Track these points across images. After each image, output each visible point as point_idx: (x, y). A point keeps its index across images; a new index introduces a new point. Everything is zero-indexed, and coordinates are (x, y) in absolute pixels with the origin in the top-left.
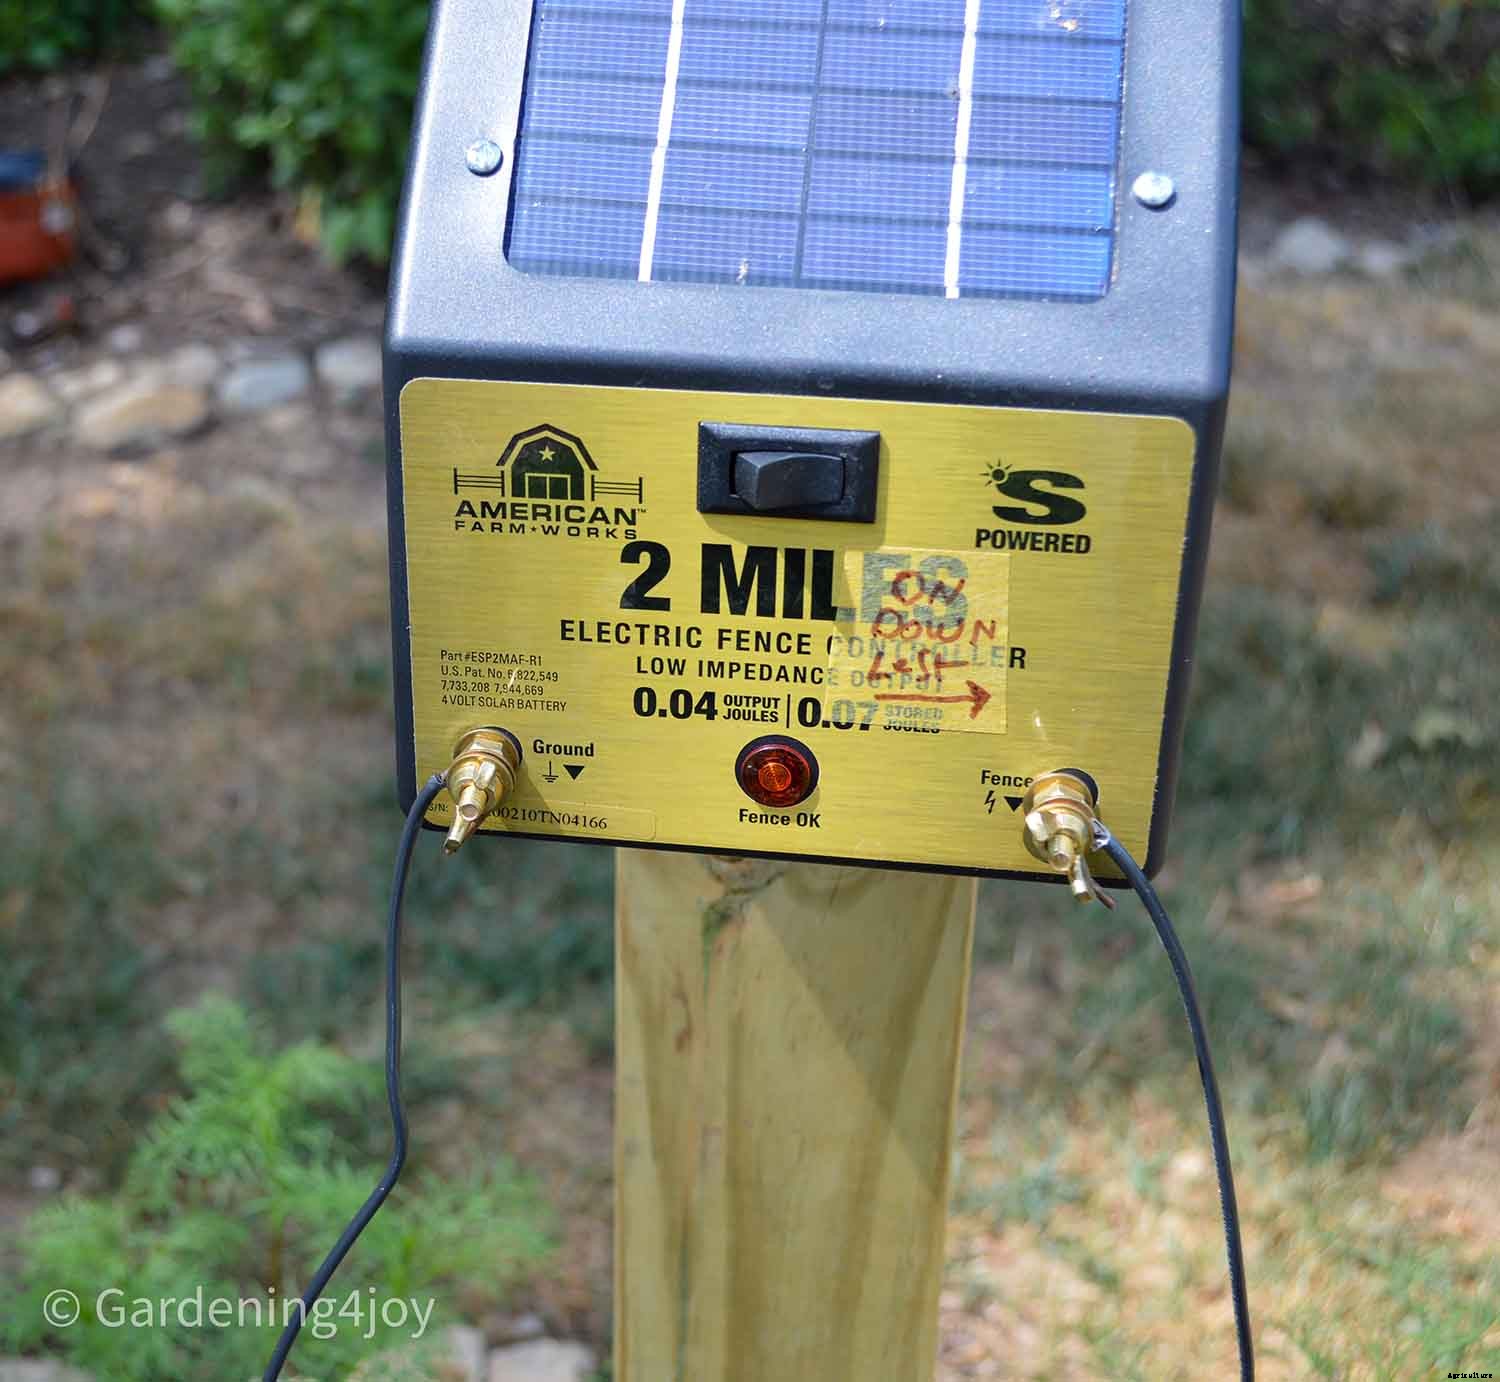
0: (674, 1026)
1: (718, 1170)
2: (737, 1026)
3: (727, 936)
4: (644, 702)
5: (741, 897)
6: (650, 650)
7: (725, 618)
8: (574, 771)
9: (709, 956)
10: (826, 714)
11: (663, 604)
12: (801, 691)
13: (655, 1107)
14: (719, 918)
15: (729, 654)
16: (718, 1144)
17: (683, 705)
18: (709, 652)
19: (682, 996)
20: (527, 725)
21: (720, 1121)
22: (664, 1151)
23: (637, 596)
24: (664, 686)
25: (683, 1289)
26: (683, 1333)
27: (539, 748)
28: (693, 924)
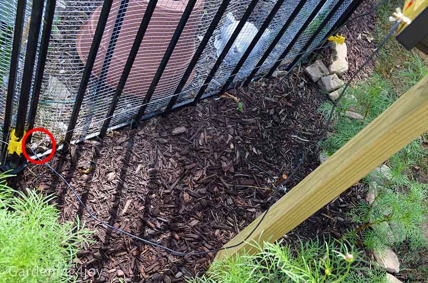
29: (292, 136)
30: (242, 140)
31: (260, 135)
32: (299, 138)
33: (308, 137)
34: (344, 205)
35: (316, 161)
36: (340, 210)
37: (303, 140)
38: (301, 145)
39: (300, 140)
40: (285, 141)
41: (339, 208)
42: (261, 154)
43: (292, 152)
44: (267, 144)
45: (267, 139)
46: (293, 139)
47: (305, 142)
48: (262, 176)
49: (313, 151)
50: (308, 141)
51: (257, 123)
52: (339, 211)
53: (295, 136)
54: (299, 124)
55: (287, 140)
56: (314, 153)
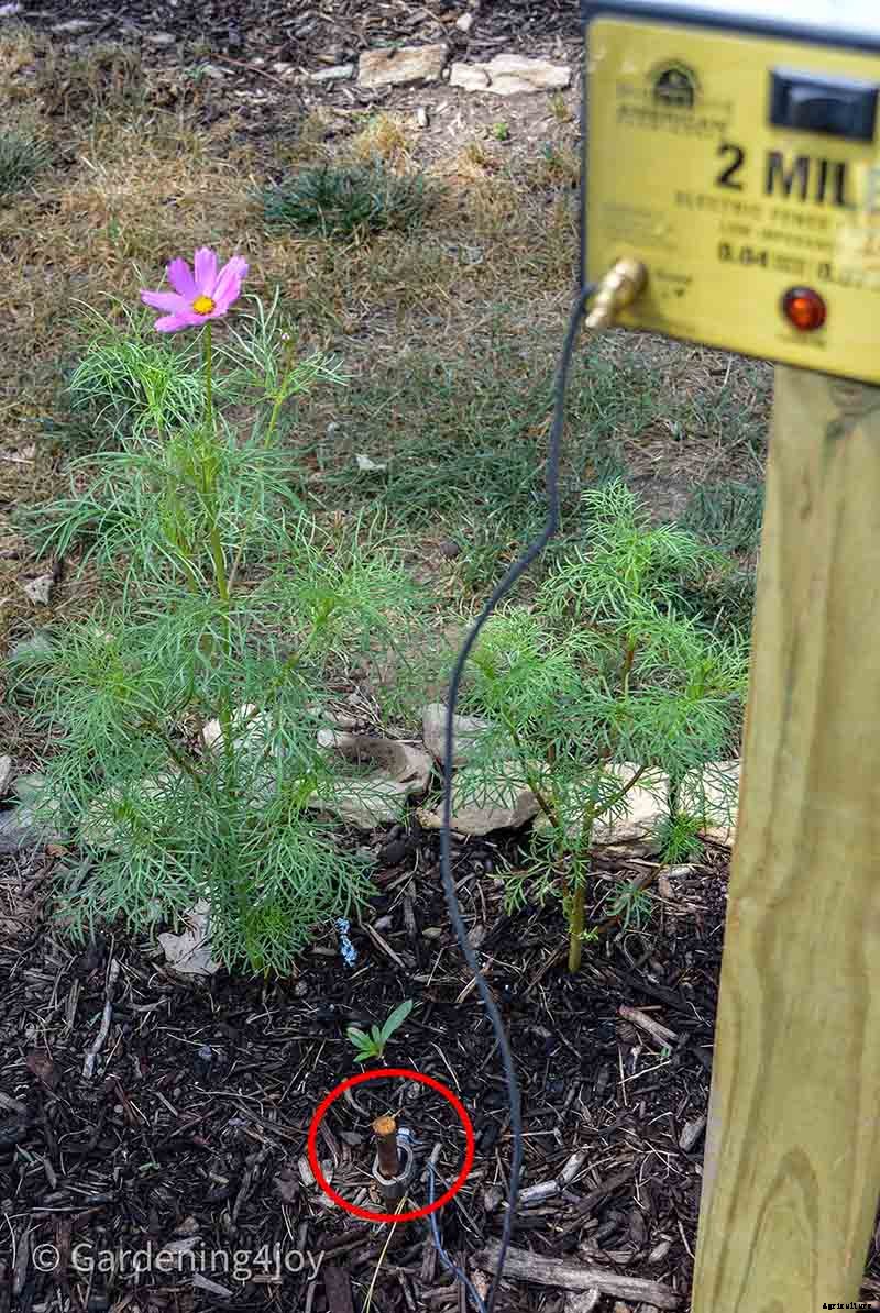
0: (801, 502)
1: (819, 605)
2: (841, 508)
3: (840, 444)
4: (725, 251)
5: (851, 419)
6: (732, 217)
7: (776, 200)
8: (680, 293)
9: (828, 456)
10: (835, 274)
11: (738, 187)
12: (820, 256)
13: (785, 555)
14: (836, 432)
15: (778, 226)
16: (822, 587)
17: (749, 257)
18: (765, 222)
19: (806, 481)
20: (655, 258)
21: (825, 571)
22: (787, 586)
23: (725, 179)
24: (739, 243)
25: (790, 681)
26: (788, 711)
27: (661, 275)
28: (818, 434)
29: (87, 1072)
30: (127, 1300)
31: (94, 1215)
32: (98, 1044)
33: (89, 1006)
34: (409, 918)
35: (203, 990)
36: (432, 932)
37: (104, 1031)
38: (132, 1043)
39: (104, 1046)
40: (119, 1109)
41: (419, 935)
42: (199, 1221)
43: (171, 1086)
44: (143, 1190)
45: (110, 1185)
46: (101, 1071)
47: (113, 1022)
48: (304, 1228)
49: (159, 995)
50: (107, 1010)
51: (35, 1222)
52: (434, 941)
53: (89, 1062)
54: (21, 1034)
55: (110, 1099)
56: (168, 994)
